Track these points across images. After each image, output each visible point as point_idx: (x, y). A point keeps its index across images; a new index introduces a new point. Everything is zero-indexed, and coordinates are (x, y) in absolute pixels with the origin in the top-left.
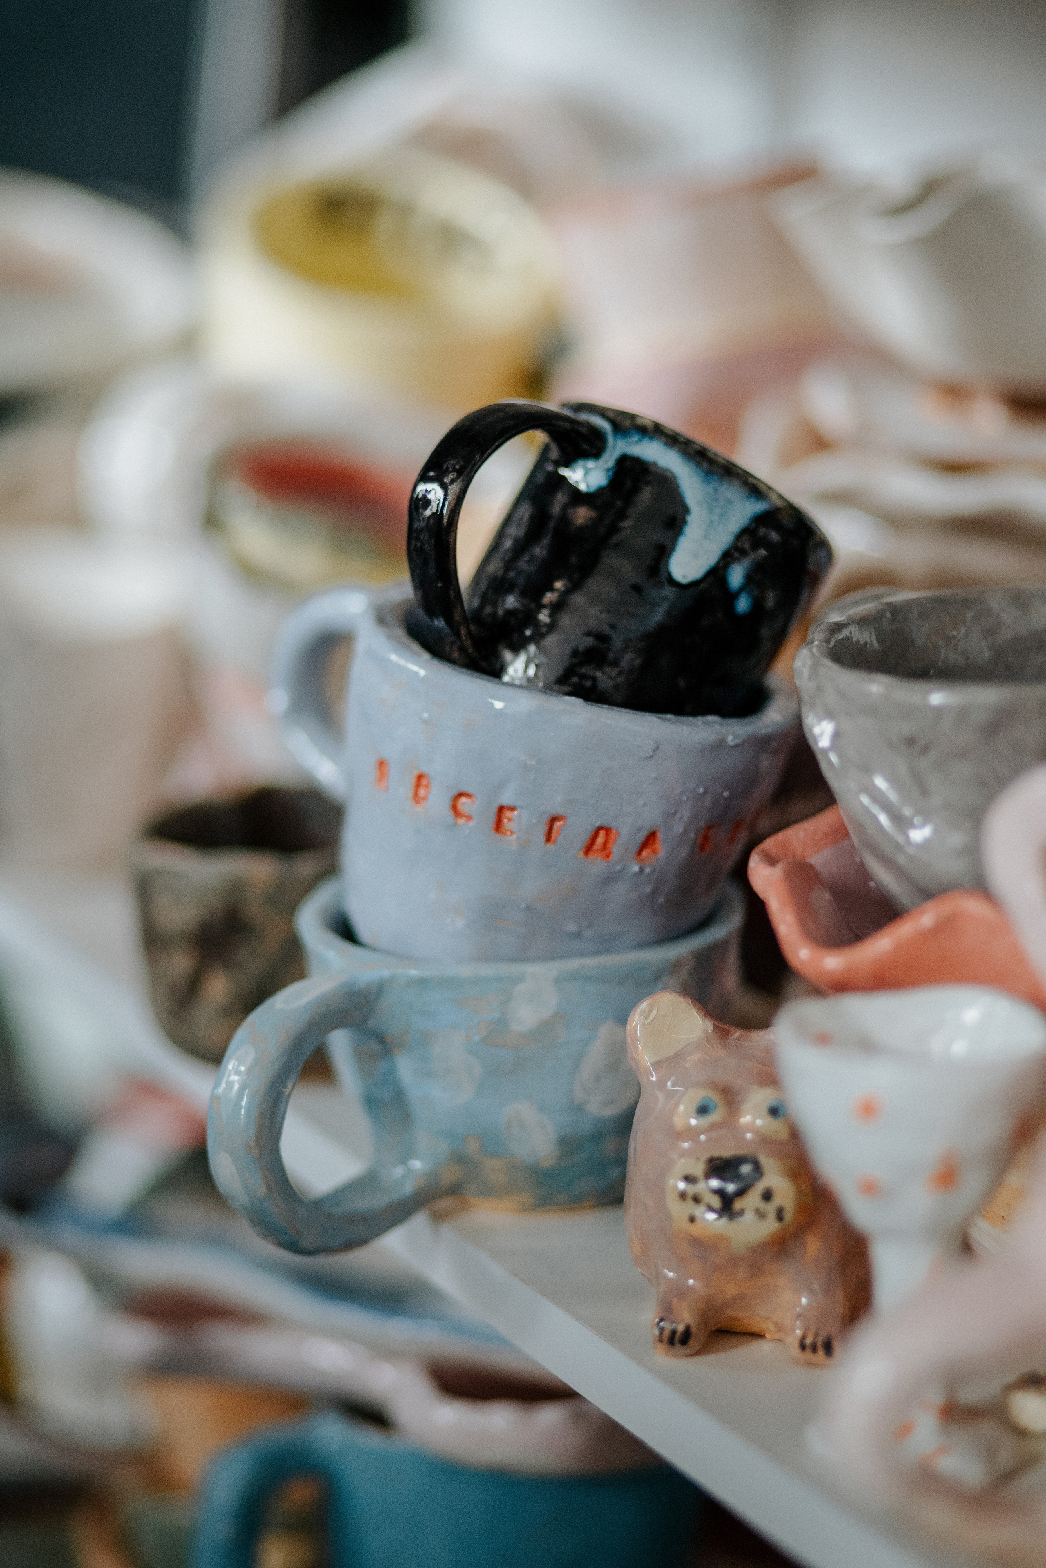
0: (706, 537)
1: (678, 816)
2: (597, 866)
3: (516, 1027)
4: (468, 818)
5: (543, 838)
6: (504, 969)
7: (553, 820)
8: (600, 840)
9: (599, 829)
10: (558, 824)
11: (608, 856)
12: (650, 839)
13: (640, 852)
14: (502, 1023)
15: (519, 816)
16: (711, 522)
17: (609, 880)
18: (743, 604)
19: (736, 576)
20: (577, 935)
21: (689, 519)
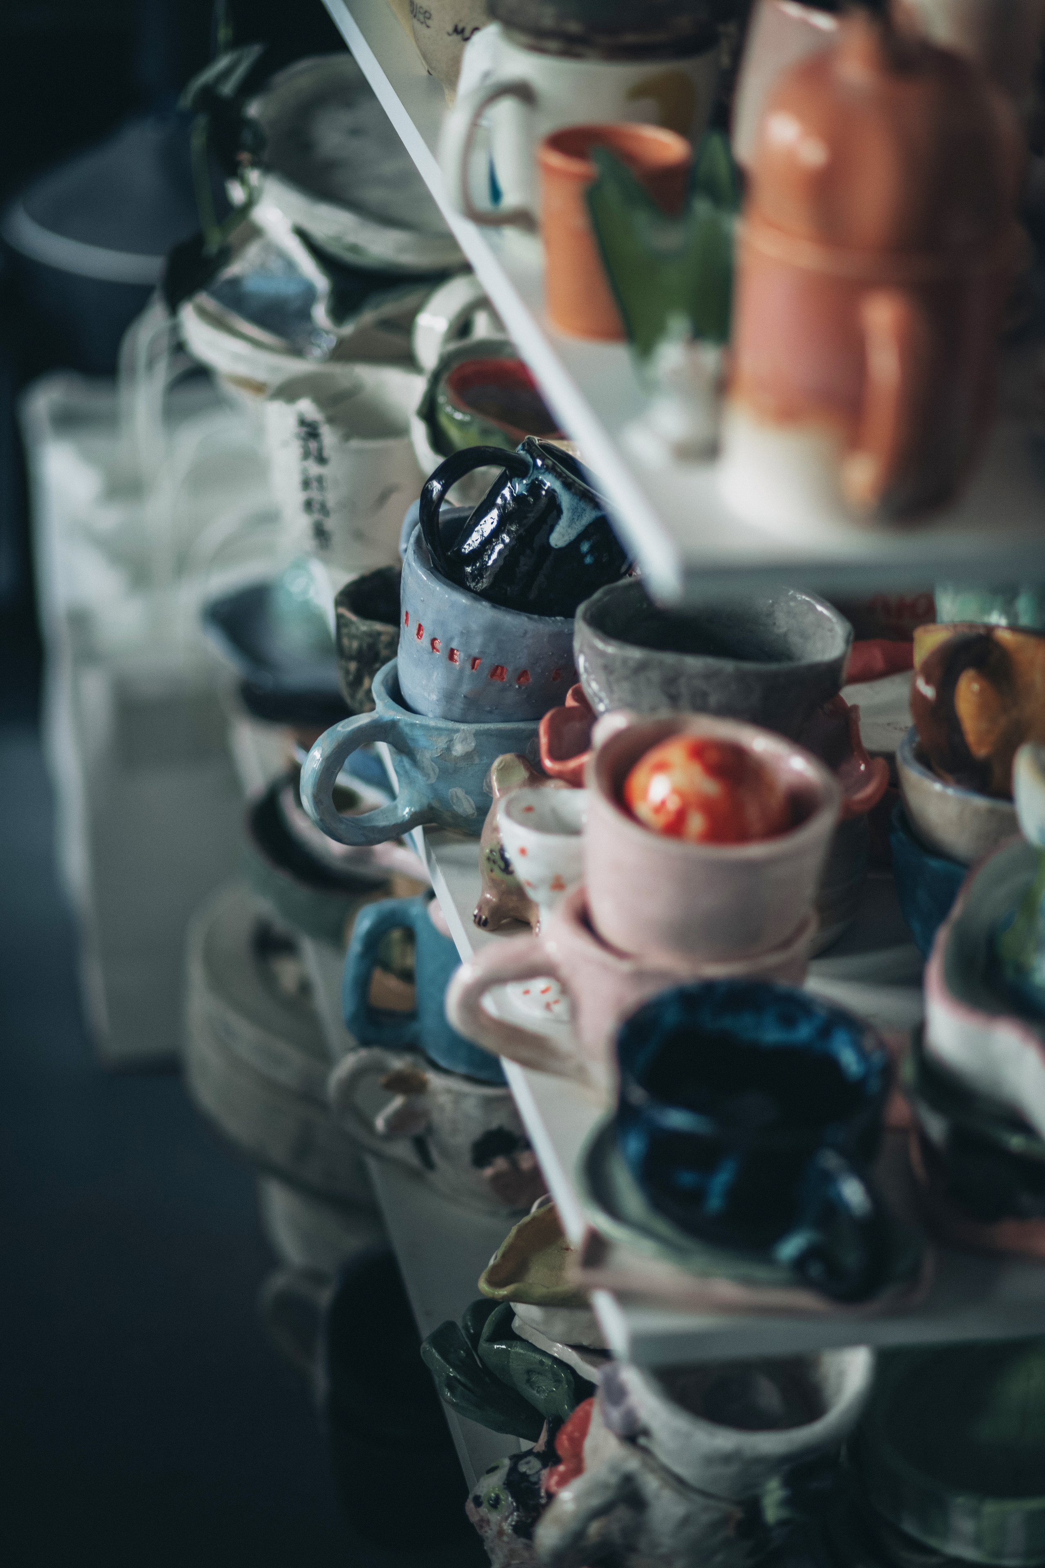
0: (569, 526)
1: (538, 665)
2: (498, 683)
3: (454, 753)
4: (438, 651)
5: (470, 667)
6: (451, 725)
7: (475, 659)
8: (499, 671)
9: (497, 667)
10: (477, 661)
11: (503, 678)
12: (524, 674)
13: (519, 679)
14: (449, 749)
15: (460, 654)
16: (573, 519)
17: (503, 690)
18: (588, 560)
19: (585, 547)
20: (490, 712)
21: (562, 517)
